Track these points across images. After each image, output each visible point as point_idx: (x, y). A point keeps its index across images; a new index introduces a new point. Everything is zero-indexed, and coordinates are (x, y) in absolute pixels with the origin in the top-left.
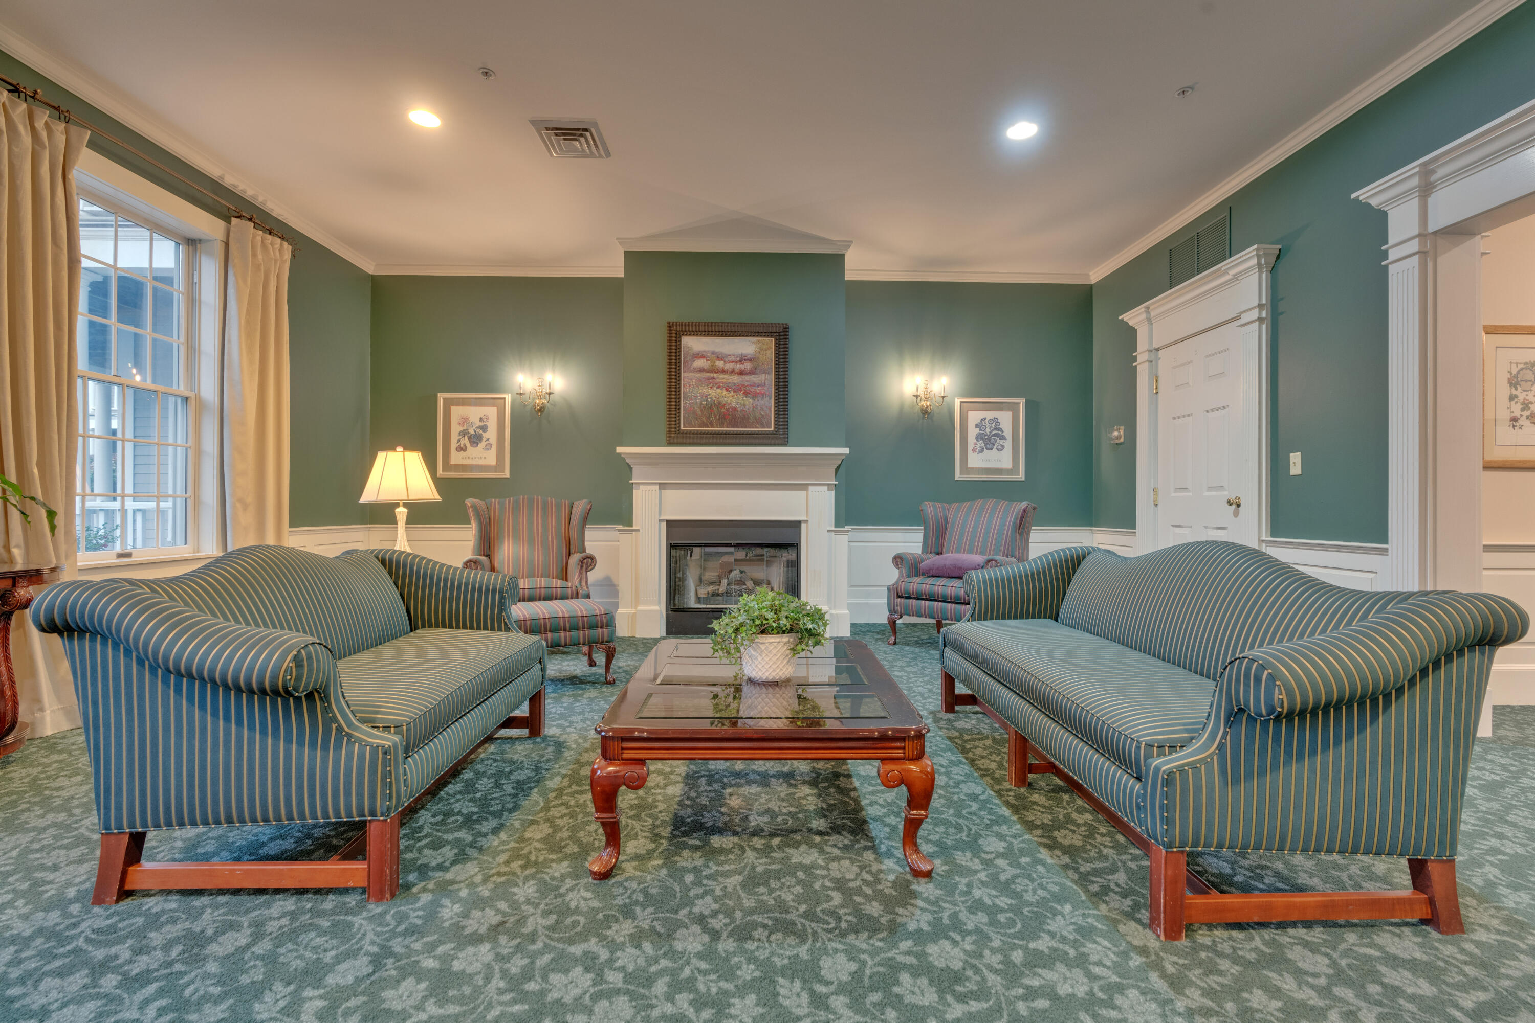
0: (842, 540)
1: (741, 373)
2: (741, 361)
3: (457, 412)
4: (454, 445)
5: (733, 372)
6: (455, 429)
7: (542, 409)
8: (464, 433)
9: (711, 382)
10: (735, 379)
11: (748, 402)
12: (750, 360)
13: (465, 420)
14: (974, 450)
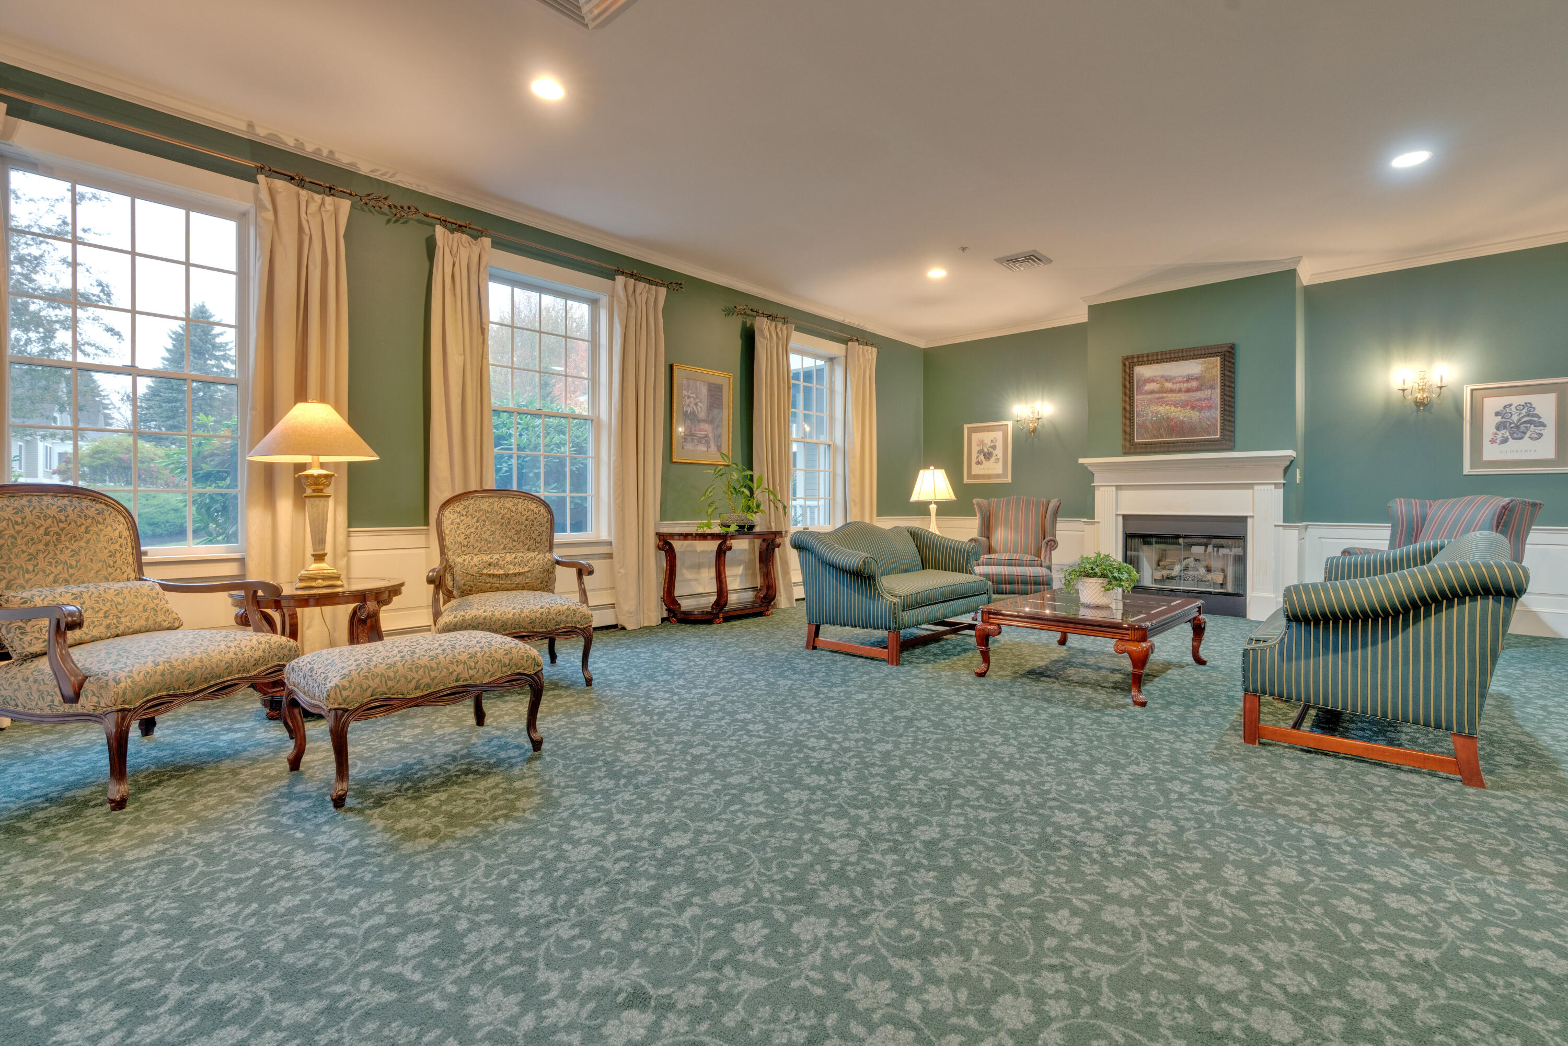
0: (1292, 534)
1: (1188, 390)
2: (1187, 381)
3: (976, 437)
4: (974, 460)
5: (1180, 391)
6: (975, 449)
7: (1035, 430)
8: (980, 452)
9: (1161, 402)
10: (1183, 397)
11: (1195, 415)
12: (1197, 379)
13: (981, 442)
14: (1493, 441)
